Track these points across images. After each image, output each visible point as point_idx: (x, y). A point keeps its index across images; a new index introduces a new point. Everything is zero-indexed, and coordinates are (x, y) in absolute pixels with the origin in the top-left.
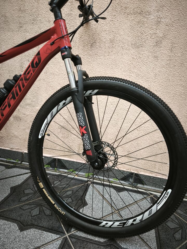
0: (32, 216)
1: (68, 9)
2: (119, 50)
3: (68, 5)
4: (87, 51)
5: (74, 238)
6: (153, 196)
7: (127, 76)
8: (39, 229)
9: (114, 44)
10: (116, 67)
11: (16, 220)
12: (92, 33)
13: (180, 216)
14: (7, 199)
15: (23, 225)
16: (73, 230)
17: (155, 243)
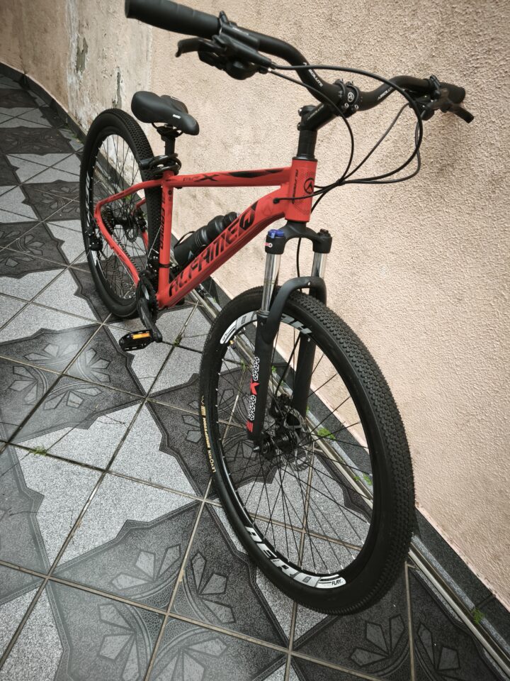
0: (186, 439)
1: (425, 50)
2: (502, 214)
3: (430, 40)
4: (425, 178)
5: (209, 512)
6: (408, 567)
7: (491, 291)
8: (181, 464)
9: (497, 191)
10: (475, 253)
11: (166, 430)
12: (457, 139)
13: (415, 641)
14: (177, 390)
15: (168, 443)
16: (217, 500)
17: (310, 627)
